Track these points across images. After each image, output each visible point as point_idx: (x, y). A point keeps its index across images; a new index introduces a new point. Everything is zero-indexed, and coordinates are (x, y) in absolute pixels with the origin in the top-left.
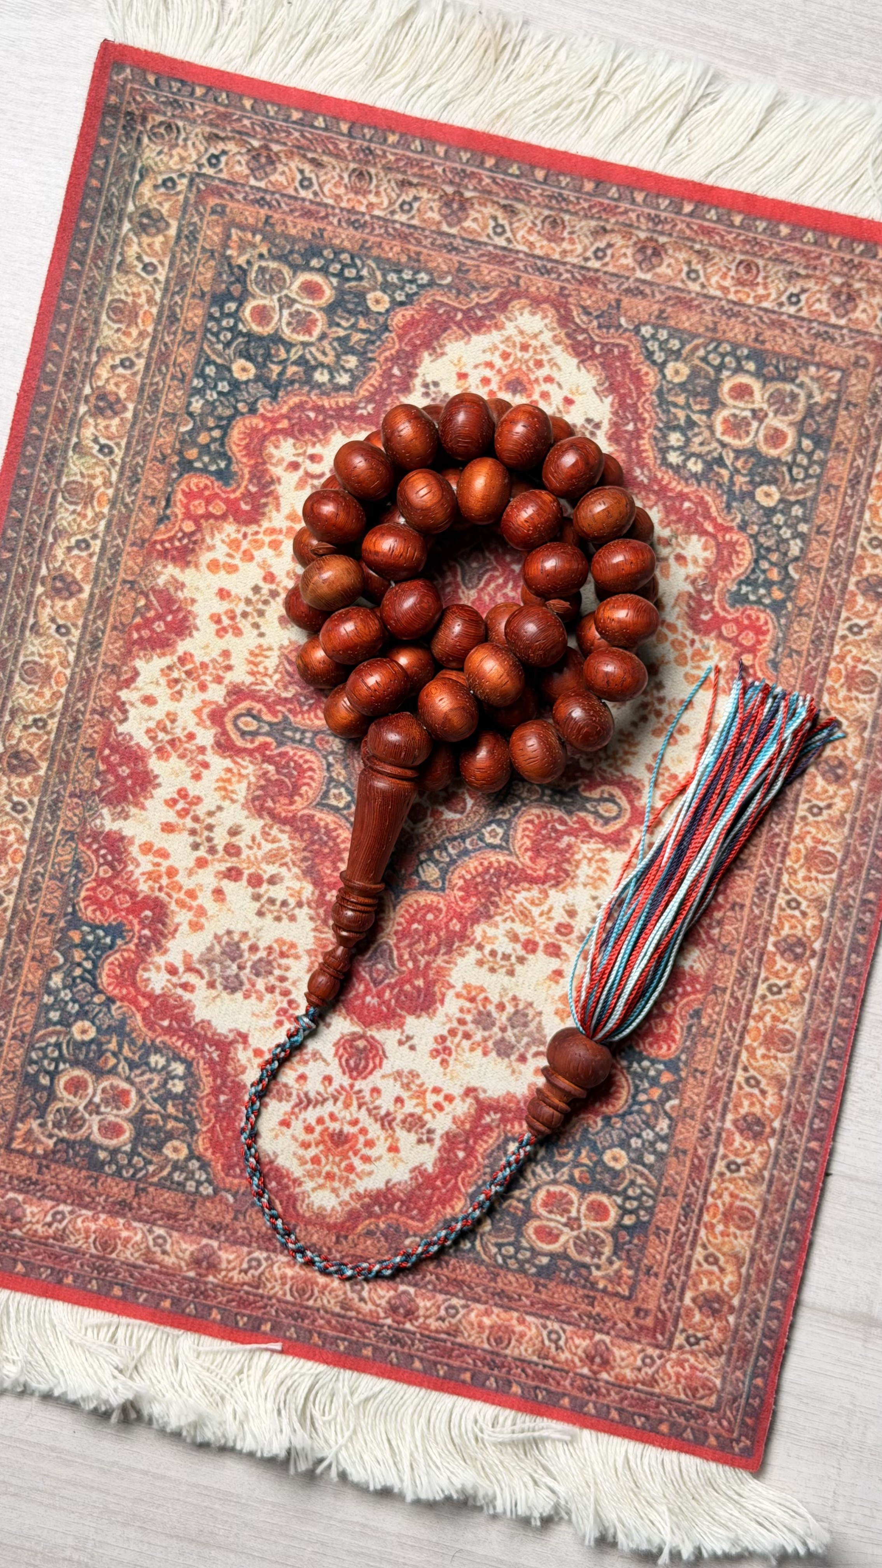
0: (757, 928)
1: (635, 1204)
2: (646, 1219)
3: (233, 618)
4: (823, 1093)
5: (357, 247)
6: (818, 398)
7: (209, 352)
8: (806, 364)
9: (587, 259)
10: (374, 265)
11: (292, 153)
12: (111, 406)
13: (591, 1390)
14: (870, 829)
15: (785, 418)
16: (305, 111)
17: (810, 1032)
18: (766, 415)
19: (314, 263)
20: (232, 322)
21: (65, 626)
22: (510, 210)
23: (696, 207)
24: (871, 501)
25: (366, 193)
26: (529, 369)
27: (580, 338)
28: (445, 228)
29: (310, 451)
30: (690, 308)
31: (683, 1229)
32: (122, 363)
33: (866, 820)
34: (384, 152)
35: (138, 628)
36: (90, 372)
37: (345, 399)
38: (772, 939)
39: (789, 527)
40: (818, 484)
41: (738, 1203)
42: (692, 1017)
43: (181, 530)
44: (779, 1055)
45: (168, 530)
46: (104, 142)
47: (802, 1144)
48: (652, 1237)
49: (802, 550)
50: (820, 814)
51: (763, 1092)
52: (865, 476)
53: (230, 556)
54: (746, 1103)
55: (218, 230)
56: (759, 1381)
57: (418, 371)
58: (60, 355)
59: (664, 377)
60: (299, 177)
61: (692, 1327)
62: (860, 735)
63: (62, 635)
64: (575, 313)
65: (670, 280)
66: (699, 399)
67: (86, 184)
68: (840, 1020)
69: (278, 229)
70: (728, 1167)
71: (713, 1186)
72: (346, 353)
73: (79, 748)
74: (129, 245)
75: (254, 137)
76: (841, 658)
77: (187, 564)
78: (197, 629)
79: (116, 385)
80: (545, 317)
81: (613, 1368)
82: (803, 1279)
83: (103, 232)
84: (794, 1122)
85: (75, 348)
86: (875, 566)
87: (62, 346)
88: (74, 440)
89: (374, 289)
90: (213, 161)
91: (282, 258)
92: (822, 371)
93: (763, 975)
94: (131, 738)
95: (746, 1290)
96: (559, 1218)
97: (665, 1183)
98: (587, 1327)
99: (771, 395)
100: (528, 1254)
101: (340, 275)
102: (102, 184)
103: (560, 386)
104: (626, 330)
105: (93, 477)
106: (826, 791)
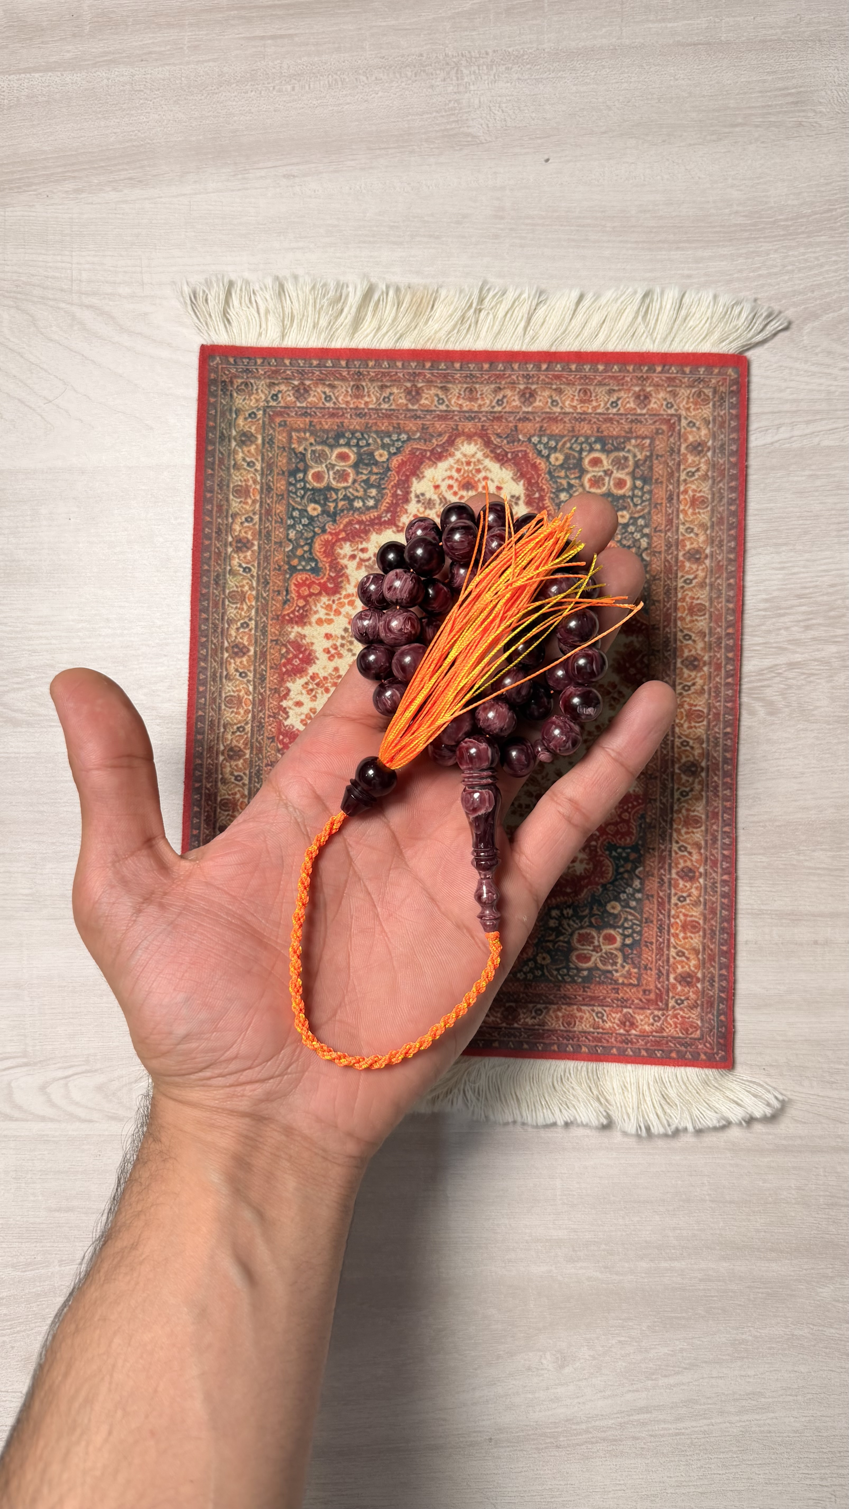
0: (667, 761)
1: (630, 931)
2: (638, 938)
3: (336, 649)
4: (725, 846)
5: (363, 428)
6: (639, 457)
7: (293, 504)
8: (629, 439)
9: (493, 407)
10: (375, 436)
11: (317, 384)
12: (245, 545)
13: (627, 1042)
14: (720, 692)
15: (624, 472)
16: (320, 359)
17: (710, 814)
18: (612, 472)
19: (342, 441)
20: (302, 484)
21: (244, 672)
22: (445, 389)
23: (549, 365)
24: (682, 507)
25: (363, 396)
26: (473, 475)
27: (498, 451)
28: (410, 406)
29: (360, 547)
30: (557, 422)
31: (661, 940)
32: (246, 520)
33: (716, 687)
34: (368, 372)
35: (285, 665)
36: (229, 528)
37: (374, 514)
38: (677, 766)
39: (638, 532)
40: (650, 504)
41: (689, 919)
42: (640, 819)
43: (297, 606)
44: (695, 830)
45: (290, 607)
46: (212, 400)
47: (718, 878)
48: (644, 948)
49: (648, 544)
50: (689, 689)
51: (690, 853)
52: (675, 494)
53: (327, 614)
54: (681, 861)
55: (284, 435)
56: (722, 1018)
57: (413, 489)
58: (211, 523)
59: (550, 463)
60: (323, 396)
61: (678, 994)
62: (703, 640)
63: (243, 677)
64: (493, 439)
65: (543, 408)
66: (572, 471)
67: (207, 425)
68: (725, 803)
69: (318, 427)
70: (679, 900)
71: (673, 912)
72: (369, 488)
73: (265, 738)
74: (237, 454)
75: (294, 379)
76: (683, 599)
77: (305, 624)
78: (318, 659)
79: (246, 532)
80: (476, 444)
81: (637, 1027)
82: (735, 954)
83: (222, 450)
84: (711, 867)
85: (219, 517)
86: (692, 543)
87: (212, 517)
88: (228, 568)
89: (377, 449)
90: (275, 397)
91: (324, 443)
92: (639, 441)
93: (676, 787)
94: (293, 727)
95: (704, 968)
96: (588, 948)
97: (645, 916)
98: (618, 1006)
99: (613, 461)
100: (575, 971)
101: (357, 445)
102: (216, 423)
103: (492, 481)
104: (523, 442)
105: (243, 586)
106: (690, 676)
